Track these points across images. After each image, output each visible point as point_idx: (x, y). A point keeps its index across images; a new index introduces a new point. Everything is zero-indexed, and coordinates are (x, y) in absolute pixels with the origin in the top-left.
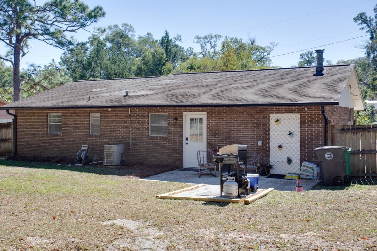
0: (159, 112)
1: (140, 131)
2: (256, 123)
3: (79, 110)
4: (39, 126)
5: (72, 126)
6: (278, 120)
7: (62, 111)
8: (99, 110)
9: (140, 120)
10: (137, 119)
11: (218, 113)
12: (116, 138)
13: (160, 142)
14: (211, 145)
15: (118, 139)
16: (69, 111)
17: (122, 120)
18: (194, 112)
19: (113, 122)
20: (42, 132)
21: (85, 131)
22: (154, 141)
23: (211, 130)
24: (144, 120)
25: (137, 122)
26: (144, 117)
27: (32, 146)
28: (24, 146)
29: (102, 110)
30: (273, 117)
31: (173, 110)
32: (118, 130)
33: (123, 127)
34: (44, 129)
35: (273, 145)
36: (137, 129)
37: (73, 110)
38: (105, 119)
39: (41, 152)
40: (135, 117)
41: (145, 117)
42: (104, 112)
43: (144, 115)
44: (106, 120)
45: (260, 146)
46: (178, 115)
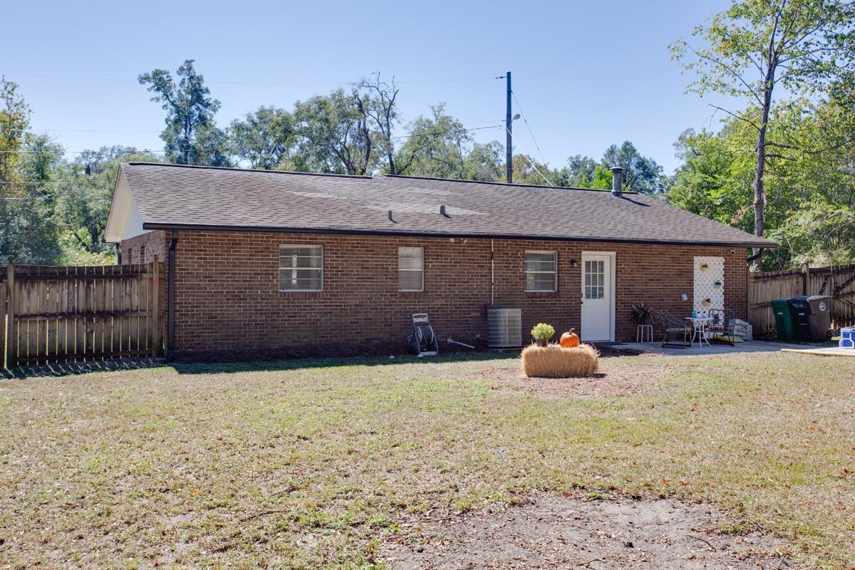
0: (545, 249)
1: (509, 282)
2: (679, 269)
3: (374, 240)
4: (255, 274)
5: (354, 275)
6: (705, 266)
7: (326, 239)
8: (424, 242)
9: (510, 263)
10: (503, 260)
11: (633, 253)
12: (460, 298)
13: (545, 301)
14: (624, 303)
15: (465, 298)
16: (345, 240)
17: (475, 263)
18: (599, 250)
19: (455, 266)
20: (266, 288)
21: (390, 285)
22: (535, 301)
23: (623, 280)
24: (517, 263)
25: (505, 267)
26: (517, 257)
27: (228, 325)
28: (202, 325)
29: (430, 242)
30: (698, 261)
31: (567, 246)
32: (466, 282)
33: (475, 276)
34: (270, 281)
35: (698, 299)
36: (503, 279)
37: (356, 240)
38: (436, 259)
39: (260, 339)
40: (500, 257)
41: (519, 257)
42: (434, 246)
43: (517, 254)
44: (440, 262)
45: (685, 302)
46: (576, 255)
